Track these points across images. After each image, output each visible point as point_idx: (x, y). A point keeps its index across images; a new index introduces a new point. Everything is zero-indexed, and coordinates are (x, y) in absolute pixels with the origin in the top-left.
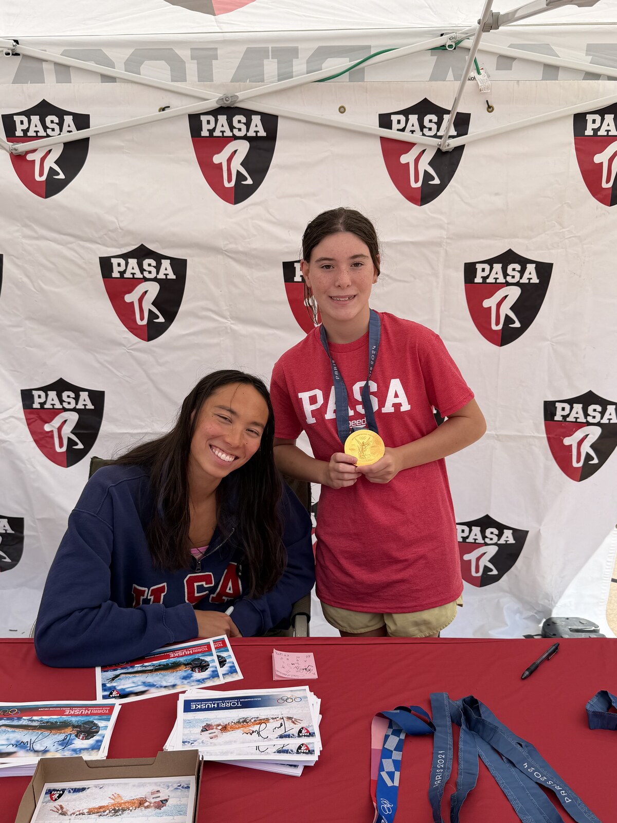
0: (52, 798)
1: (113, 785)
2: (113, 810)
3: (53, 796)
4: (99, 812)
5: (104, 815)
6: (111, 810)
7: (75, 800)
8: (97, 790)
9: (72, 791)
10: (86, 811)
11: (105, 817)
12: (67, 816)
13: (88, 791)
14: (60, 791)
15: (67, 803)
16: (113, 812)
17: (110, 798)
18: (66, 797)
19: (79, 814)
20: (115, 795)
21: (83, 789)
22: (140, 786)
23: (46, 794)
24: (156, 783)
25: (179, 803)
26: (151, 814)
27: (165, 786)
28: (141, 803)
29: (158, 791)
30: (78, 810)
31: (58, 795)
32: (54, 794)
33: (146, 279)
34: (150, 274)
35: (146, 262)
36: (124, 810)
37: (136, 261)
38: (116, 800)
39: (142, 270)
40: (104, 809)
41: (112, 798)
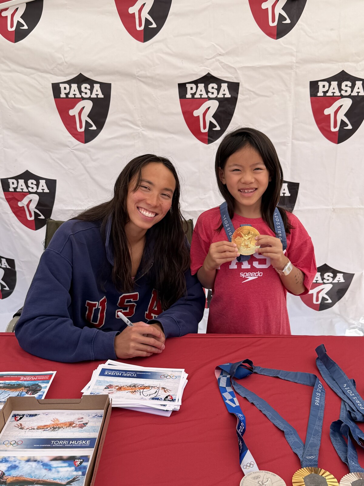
0: (15, 419)
1: (54, 413)
2: (53, 427)
3: (17, 418)
4: (44, 429)
5: (47, 430)
6: (51, 427)
7: (30, 421)
8: (45, 416)
9: (28, 416)
10: (35, 427)
11: (47, 431)
12: (24, 430)
13: (38, 416)
14: (21, 416)
15: (24, 423)
16: (52, 428)
17: (51, 420)
18: (25, 419)
19: (32, 429)
20: (55, 419)
21: (36, 415)
22: (71, 414)
23: (12, 416)
24: (81, 413)
25: (94, 425)
26: (76, 431)
27: (87, 415)
28: (71, 424)
29: (82, 418)
30: (31, 426)
31: (20, 418)
32: (17, 417)
33: (83, 98)
34: (86, 95)
35: (83, 86)
36: (60, 428)
37: (76, 85)
38: (55, 422)
39: (81, 92)
40: (47, 427)
41: (53, 421)
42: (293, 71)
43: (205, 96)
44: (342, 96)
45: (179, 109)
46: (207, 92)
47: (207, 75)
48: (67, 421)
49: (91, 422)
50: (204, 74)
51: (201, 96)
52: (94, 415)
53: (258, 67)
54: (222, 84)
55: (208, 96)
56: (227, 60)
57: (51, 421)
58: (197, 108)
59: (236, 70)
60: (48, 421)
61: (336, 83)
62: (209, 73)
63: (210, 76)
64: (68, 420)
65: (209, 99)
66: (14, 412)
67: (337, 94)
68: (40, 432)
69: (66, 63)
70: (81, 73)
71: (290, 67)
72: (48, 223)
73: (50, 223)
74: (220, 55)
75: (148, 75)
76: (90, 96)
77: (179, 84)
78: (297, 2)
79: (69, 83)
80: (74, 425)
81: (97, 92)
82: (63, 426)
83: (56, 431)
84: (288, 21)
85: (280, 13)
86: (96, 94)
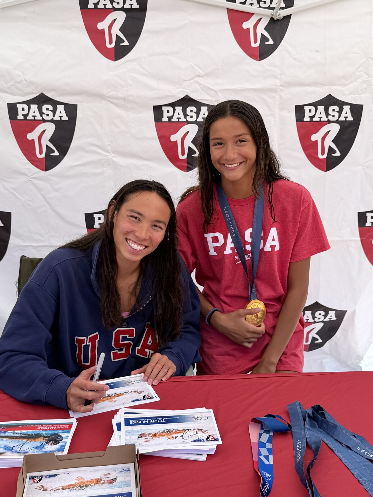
0: (34, 482)
1: (76, 471)
2: (79, 486)
4: (70, 488)
5: (73, 490)
6: (78, 486)
7: (51, 482)
8: (66, 475)
9: (48, 477)
10: (60, 488)
12: (47, 492)
13: (59, 476)
14: (39, 477)
15: (46, 484)
17: (75, 479)
18: (45, 481)
19: (56, 490)
20: (79, 477)
21: (56, 475)
22: (95, 471)
23: (30, 479)
24: (106, 469)
25: (124, 480)
26: (106, 487)
27: (113, 470)
28: (98, 481)
29: (109, 474)
30: (54, 487)
31: (38, 479)
32: (35, 479)
33: (44, 121)
34: (48, 117)
35: (45, 107)
36: (87, 486)
37: (36, 106)
38: (80, 480)
39: (41, 113)
40: (73, 486)
41: (77, 480)
42: (277, 94)
43: (183, 119)
44: (329, 122)
45: (154, 134)
46: (186, 115)
47: (185, 98)
48: (93, 478)
49: (120, 477)
50: (182, 96)
51: (179, 120)
52: (120, 470)
53: (240, 90)
54: (202, 108)
55: (186, 120)
56: (207, 82)
58: (175, 132)
59: (217, 93)
60: (72, 480)
61: (323, 107)
62: (187, 96)
63: (188, 98)
65: (188, 123)
66: (30, 474)
67: (324, 119)
68: (67, 492)
69: (26, 81)
70: (42, 93)
71: (274, 91)
72: (21, 260)
73: (24, 260)
74: (199, 76)
75: (120, 95)
76: (53, 118)
77: (154, 106)
78: (279, 22)
79: (29, 103)
80: (102, 482)
81: (61, 114)
82: (91, 484)
83: (84, 490)
84: (271, 42)
85: (262, 33)
86: (59, 117)
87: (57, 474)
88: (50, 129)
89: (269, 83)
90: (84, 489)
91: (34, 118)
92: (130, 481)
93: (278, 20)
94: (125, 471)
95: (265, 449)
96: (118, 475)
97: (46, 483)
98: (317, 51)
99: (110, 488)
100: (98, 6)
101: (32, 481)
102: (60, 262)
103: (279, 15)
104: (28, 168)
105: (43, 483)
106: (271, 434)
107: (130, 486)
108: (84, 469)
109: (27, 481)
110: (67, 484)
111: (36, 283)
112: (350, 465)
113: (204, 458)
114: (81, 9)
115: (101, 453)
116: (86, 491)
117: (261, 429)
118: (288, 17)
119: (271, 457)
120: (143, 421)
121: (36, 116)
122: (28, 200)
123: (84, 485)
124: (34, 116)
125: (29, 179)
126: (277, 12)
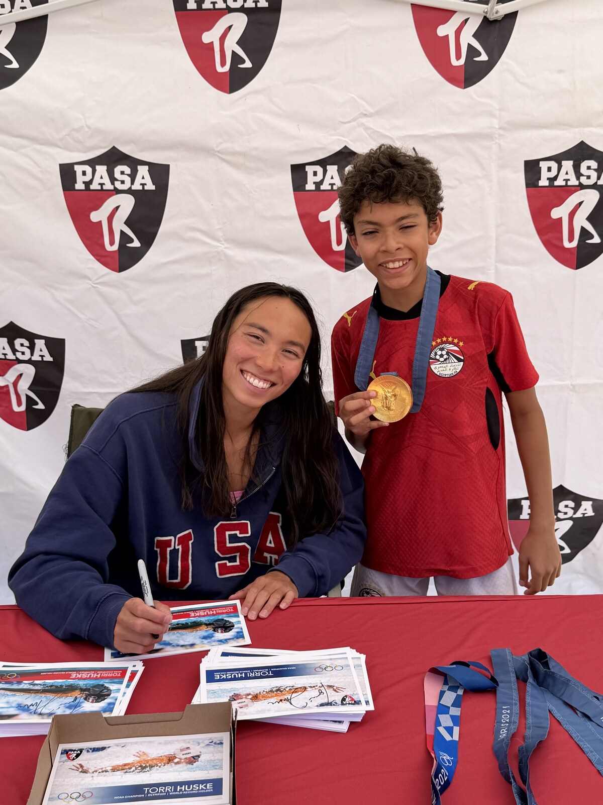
0: (69, 758)
1: (136, 743)
2: (139, 766)
3: (71, 756)
4: (124, 769)
5: (130, 772)
6: (137, 767)
7: (95, 759)
8: (119, 749)
9: (90, 751)
10: (109, 769)
13: (109, 750)
14: (77, 751)
16: (139, 768)
17: (134, 755)
18: (85, 757)
19: (103, 772)
20: (140, 753)
21: (104, 748)
22: (166, 743)
23: (62, 753)
24: (184, 741)
25: (212, 758)
27: (195, 743)
28: (170, 759)
29: (188, 748)
30: (100, 768)
31: (76, 755)
33: (117, 191)
34: (123, 185)
35: (118, 169)
36: (152, 767)
37: (105, 167)
38: (142, 757)
39: (113, 179)
40: (129, 766)
41: (137, 756)
42: (494, 142)
44: (581, 187)
45: (292, 210)
47: (343, 151)
49: (206, 753)
50: (338, 148)
51: (332, 187)
52: (207, 742)
56: (378, 124)
57: (135, 757)
60: (129, 757)
61: (571, 163)
62: (346, 147)
63: (348, 150)
64: (163, 754)
66: (64, 746)
67: (573, 182)
68: (119, 775)
69: (89, 127)
70: (114, 146)
71: (489, 137)
72: (73, 412)
73: (77, 411)
74: (365, 115)
75: (238, 149)
76: (131, 187)
77: (292, 166)
78: (498, 25)
79: (93, 163)
80: (176, 760)
81: (143, 180)
82: (158, 763)
83: (147, 772)
84: (484, 57)
85: (468, 44)
86: (141, 184)
87: (105, 746)
88: (127, 204)
89: (482, 124)
90: (146, 770)
91: (102, 187)
92: (222, 760)
93: (495, 21)
94: (215, 743)
95: (448, 716)
96: (203, 750)
97: (86, 760)
98: (560, 71)
99: (188, 770)
100: (203, 5)
101: (65, 757)
102: (128, 418)
103: (497, 12)
104: (92, 268)
105: (82, 761)
106: (460, 692)
107: (221, 768)
108: (149, 740)
109: (58, 757)
110: (120, 762)
111: (90, 450)
112: (586, 746)
113: (344, 728)
114: (175, 11)
115: (176, 715)
116: (150, 774)
117: (444, 684)
118: (513, 16)
119: (456, 730)
120: (237, 675)
121: (104, 184)
122: (92, 319)
123: (148, 765)
124: (102, 185)
125: (94, 285)
126: (492, 8)
